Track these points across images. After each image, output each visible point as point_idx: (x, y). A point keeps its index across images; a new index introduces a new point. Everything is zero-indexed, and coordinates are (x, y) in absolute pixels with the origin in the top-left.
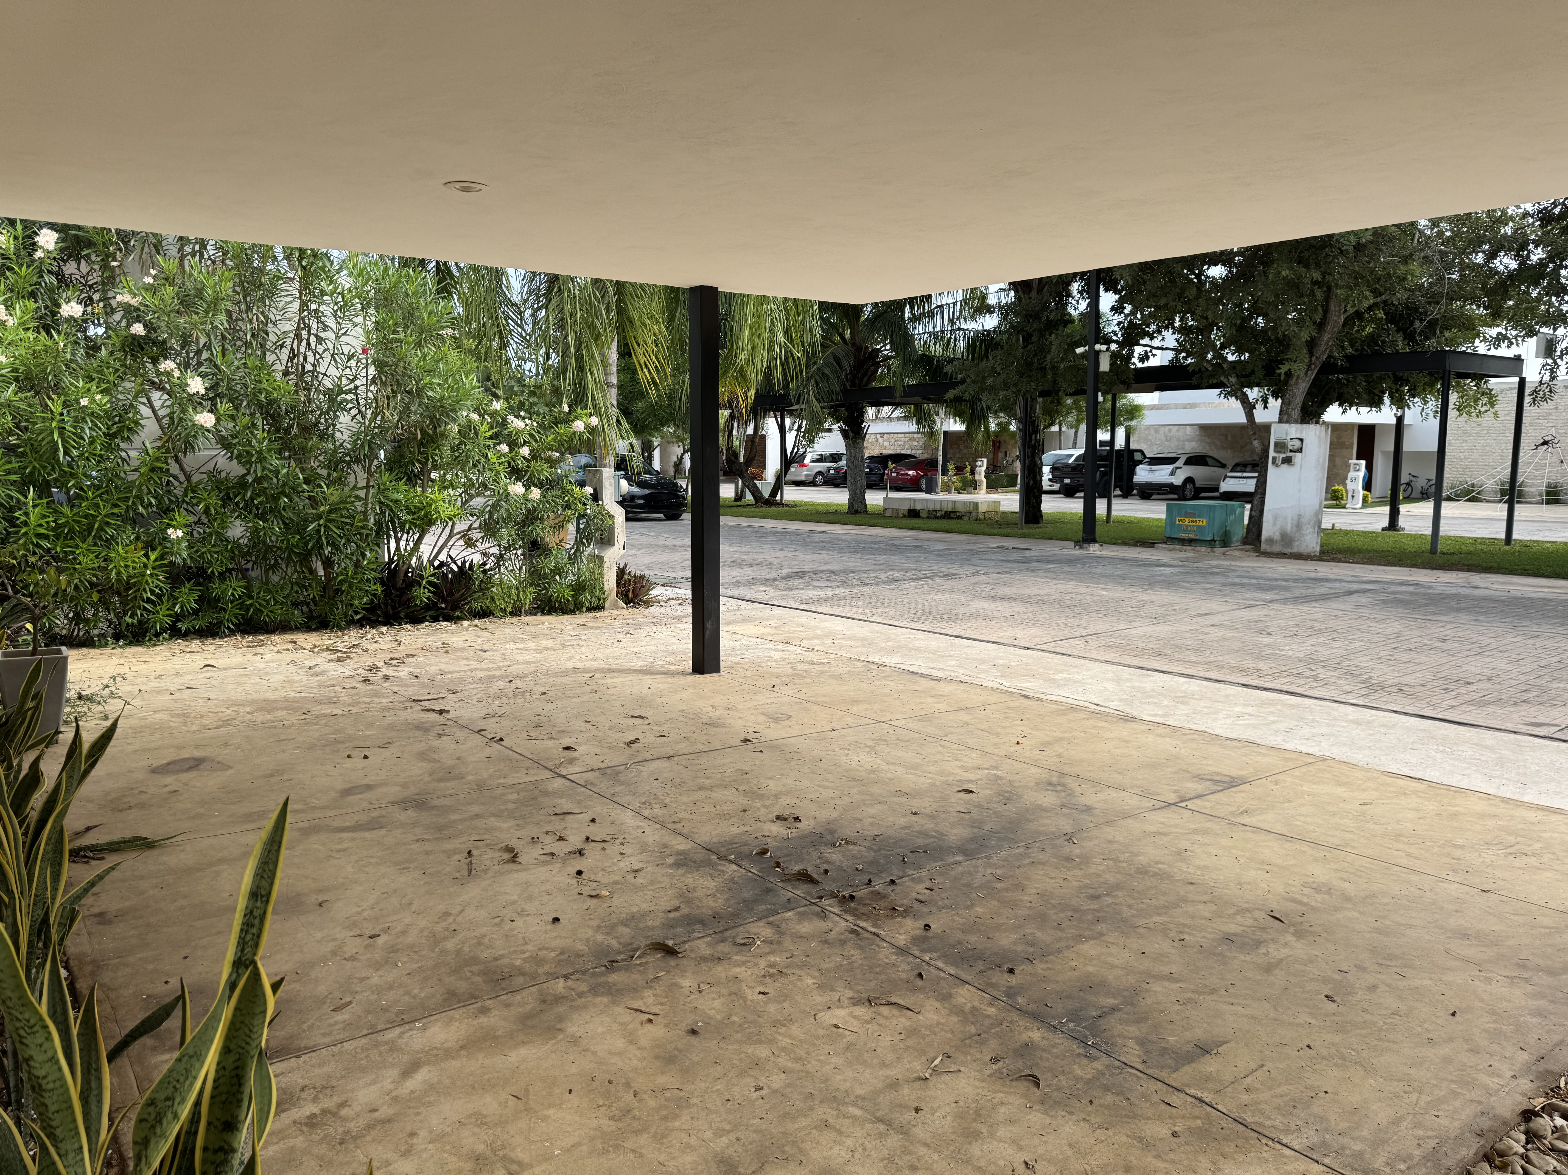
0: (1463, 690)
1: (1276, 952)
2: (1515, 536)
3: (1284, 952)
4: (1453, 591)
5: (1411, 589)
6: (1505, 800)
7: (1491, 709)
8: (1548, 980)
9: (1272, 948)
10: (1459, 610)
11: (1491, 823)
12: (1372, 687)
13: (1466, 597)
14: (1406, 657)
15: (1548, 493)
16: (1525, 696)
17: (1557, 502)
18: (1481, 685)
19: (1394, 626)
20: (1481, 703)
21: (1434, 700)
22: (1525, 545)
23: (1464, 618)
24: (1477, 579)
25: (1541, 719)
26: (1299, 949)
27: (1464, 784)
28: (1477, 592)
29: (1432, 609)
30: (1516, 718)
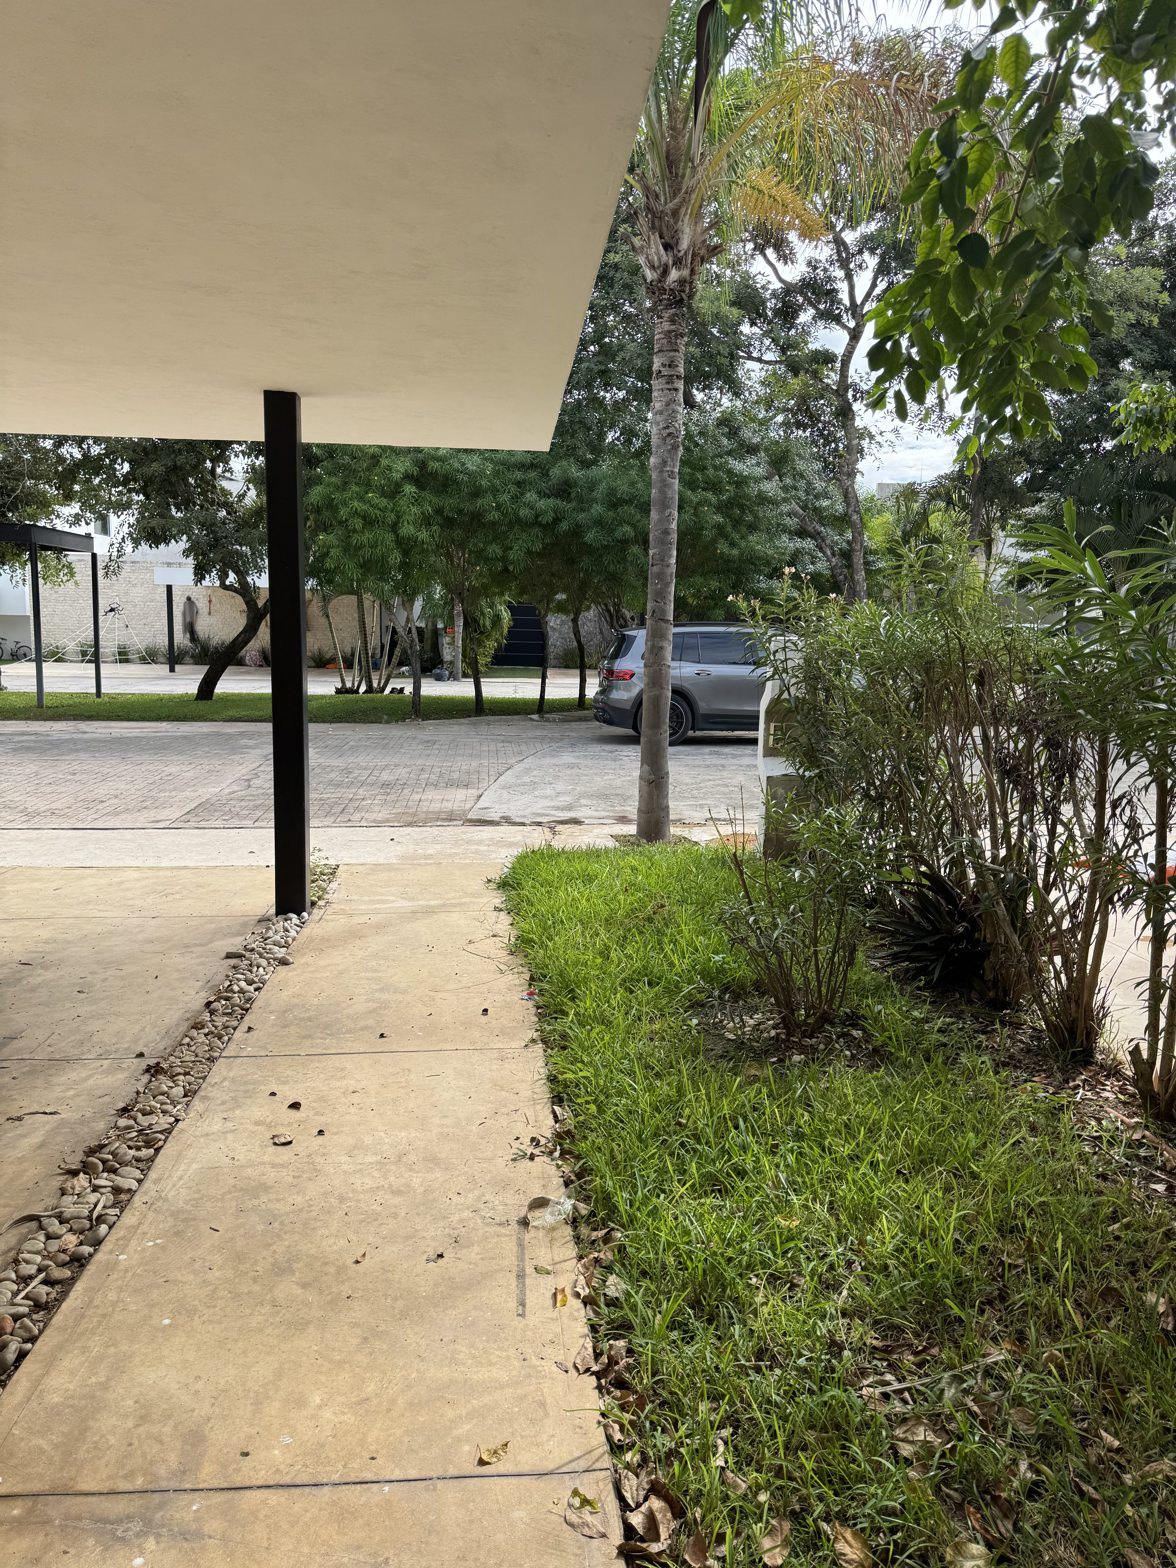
0: (100, 807)
1: (34, 981)
2: (103, 691)
3: (39, 980)
4: (68, 736)
5: (33, 738)
6: (150, 868)
7: (123, 816)
8: (201, 949)
9: (30, 979)
10: (77, 750)
11: (145, 882)
12: (30, 815)
13: (80, 740)
14: (49, 789)
15: (120, 653)
16: (144, 804)
17: (127, 661)
18: (112, 801)
19: (31, 768)
20: (116, 813)
21: (81, 816)
22: (112, 697)
23: (83, 756)
24: (83, 726)
25: (159, 818)
26: (49, 975)
27: (121, 864)
28: (86, 736)
29: (56, 751)
30: (142, 819)
